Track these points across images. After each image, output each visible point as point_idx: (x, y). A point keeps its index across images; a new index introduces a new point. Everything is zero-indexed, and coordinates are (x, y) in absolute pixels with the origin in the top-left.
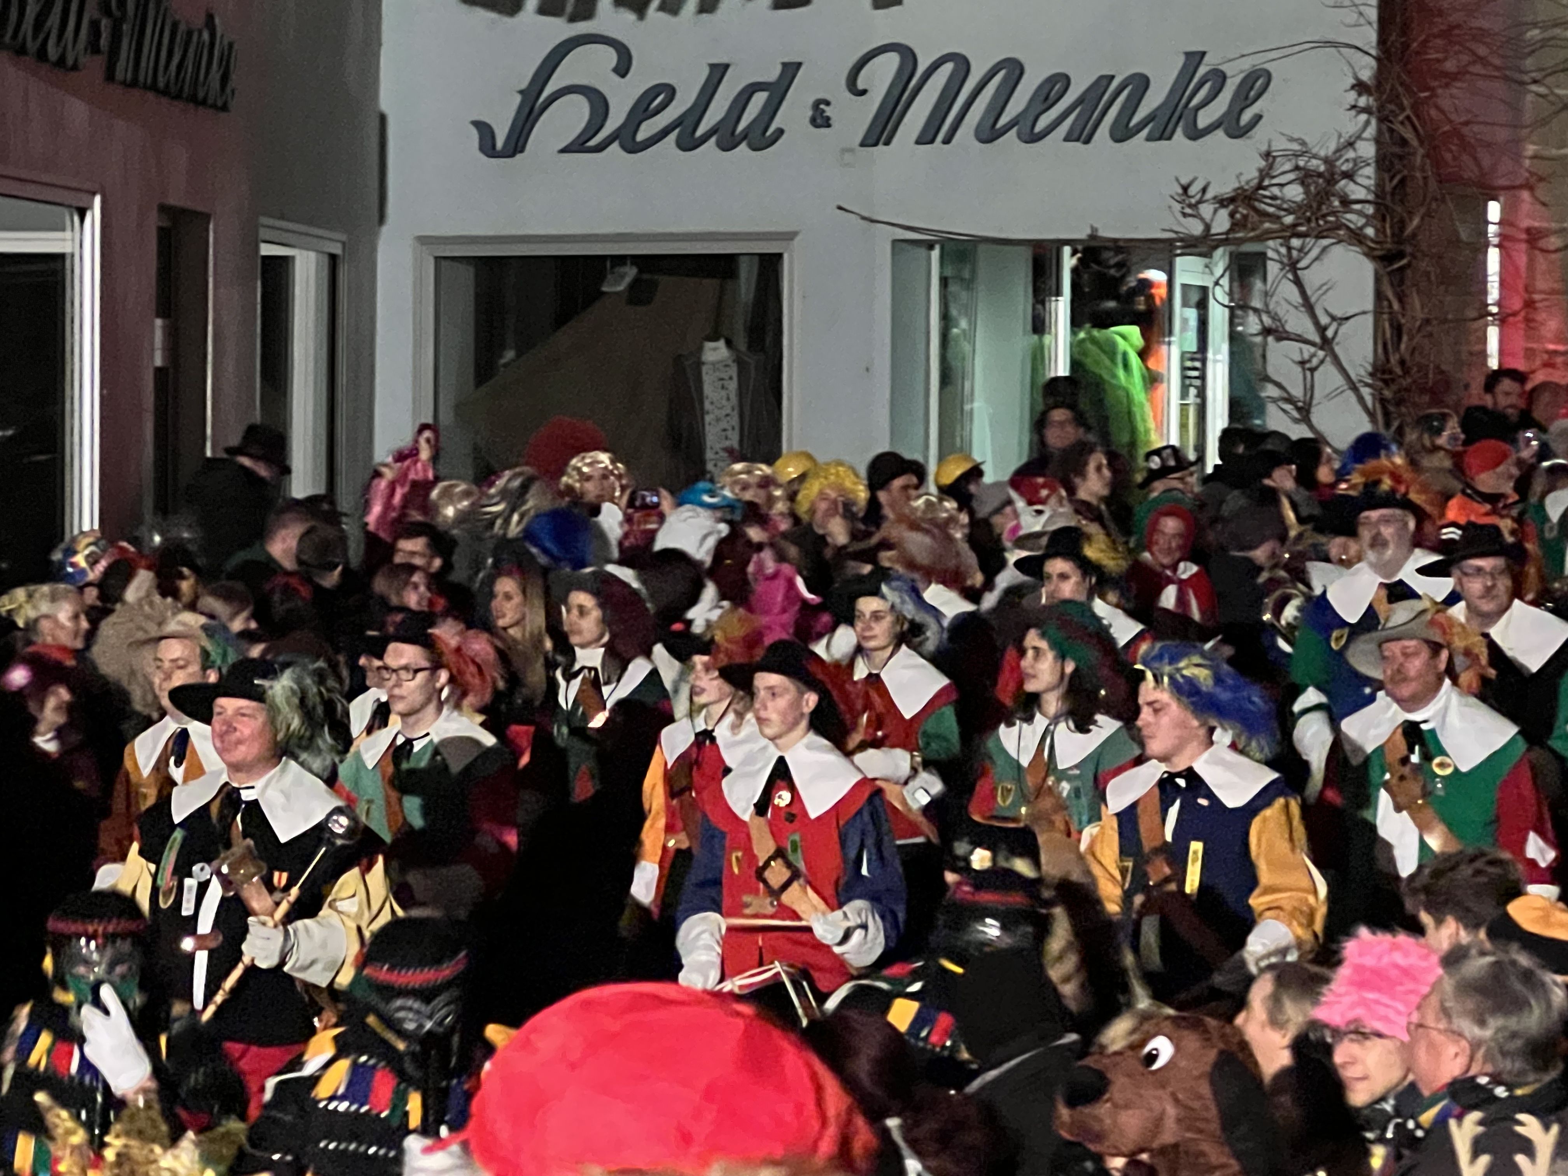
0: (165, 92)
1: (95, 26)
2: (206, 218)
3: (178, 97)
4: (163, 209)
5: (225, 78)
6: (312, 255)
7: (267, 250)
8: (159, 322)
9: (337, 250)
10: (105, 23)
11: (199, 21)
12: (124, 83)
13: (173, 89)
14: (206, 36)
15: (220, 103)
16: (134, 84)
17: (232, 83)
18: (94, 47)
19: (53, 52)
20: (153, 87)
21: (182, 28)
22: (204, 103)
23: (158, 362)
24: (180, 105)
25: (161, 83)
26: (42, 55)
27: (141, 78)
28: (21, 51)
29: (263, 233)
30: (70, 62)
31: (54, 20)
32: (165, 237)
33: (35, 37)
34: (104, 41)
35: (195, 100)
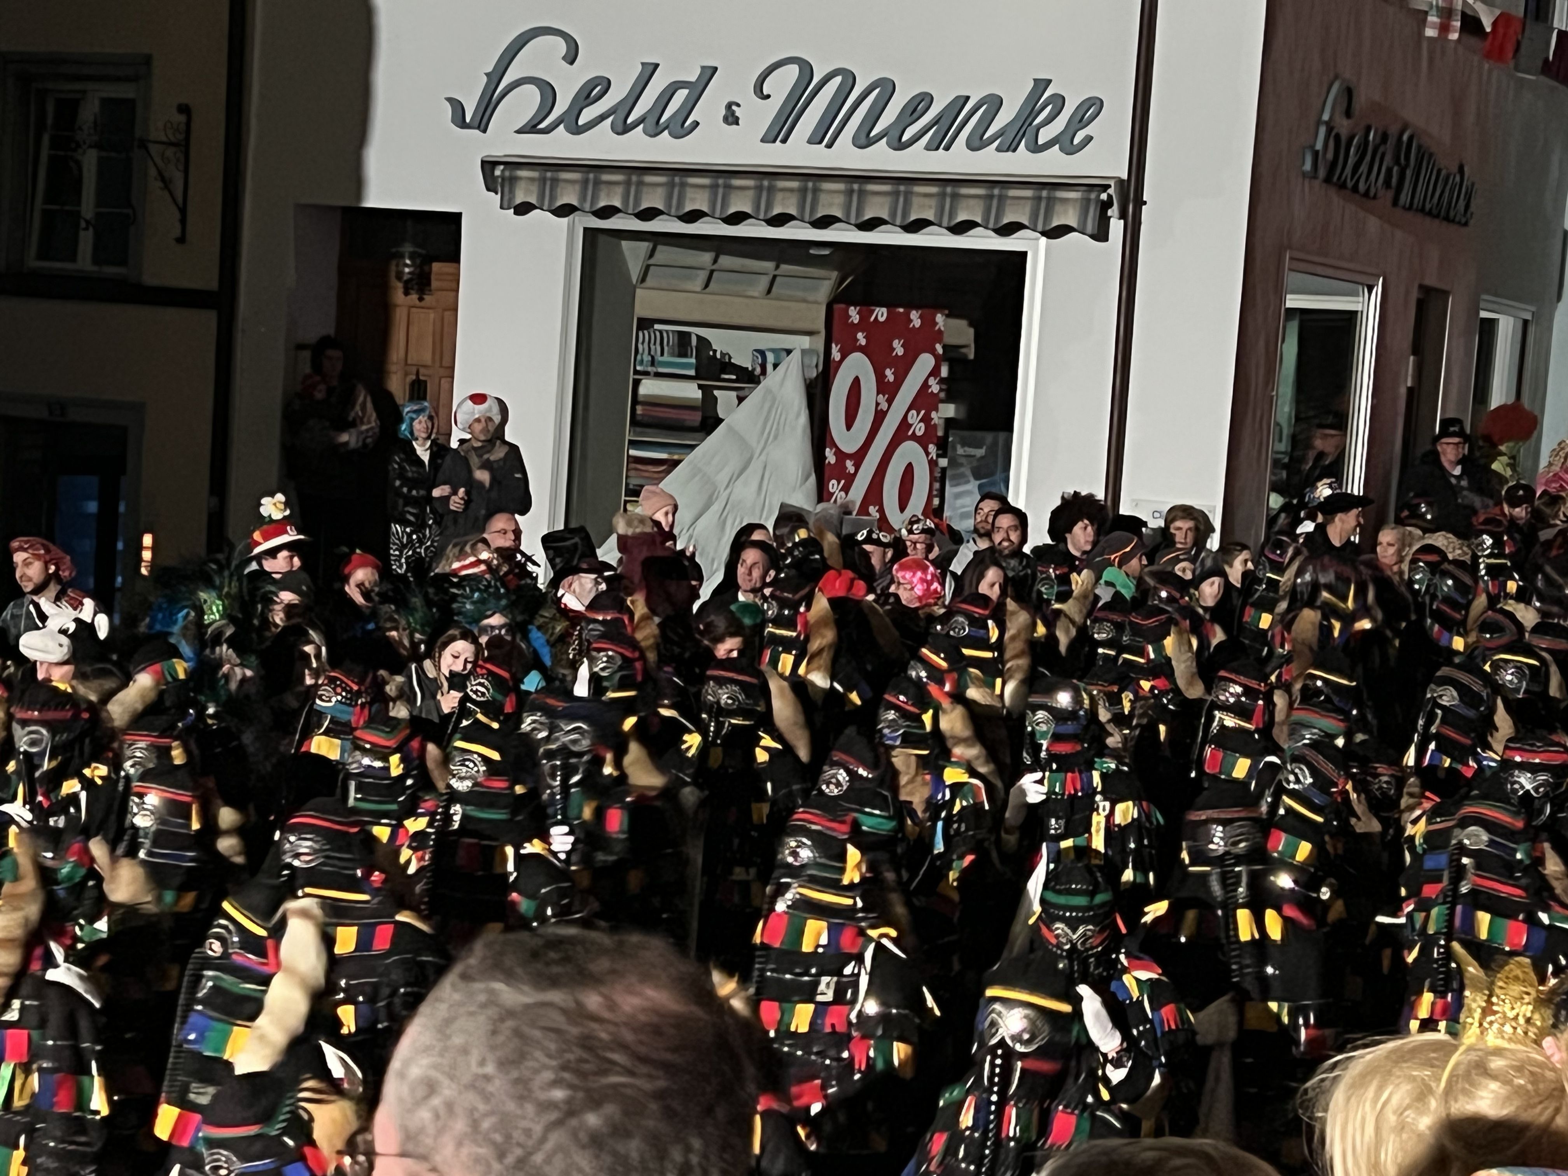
0: (1429, 213)
1: (1389, 171)
2: (1445, 294)
3: (1437, 216)
4: (1421, 287)
5: (1467, 207)
6: (1511, 319)
7: (1484, 314)
8: (1412, 358)
9: (1528, 316)
10: (1395, 169)
11: (1454, 169)
12: (1404, 207)
13: (1435, 212)
14: (1458, 179)
15: (1463, 220)
16: (1410, 208)
17: (1473, 208)
18: (1387, 183)
19: (1362, 187)
20: (1422, 210)
21: (1444, 172)
22: (1453, 221)
23: (1409, 384)
24: (1437, 222)
25: (1428, 206)
26: (1355, 189)
27: (1415, 206)
28: (1342, 186)
29: (1482, 305)
30: (1372, 194)
31: (1364, 168)
32: (1421, 305)
33: (1352, 179)
34: (1394, 181)
35: (1447, 219)
